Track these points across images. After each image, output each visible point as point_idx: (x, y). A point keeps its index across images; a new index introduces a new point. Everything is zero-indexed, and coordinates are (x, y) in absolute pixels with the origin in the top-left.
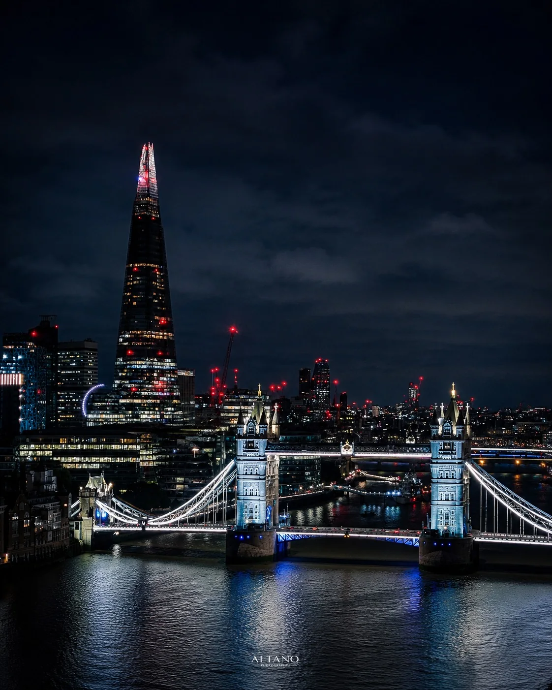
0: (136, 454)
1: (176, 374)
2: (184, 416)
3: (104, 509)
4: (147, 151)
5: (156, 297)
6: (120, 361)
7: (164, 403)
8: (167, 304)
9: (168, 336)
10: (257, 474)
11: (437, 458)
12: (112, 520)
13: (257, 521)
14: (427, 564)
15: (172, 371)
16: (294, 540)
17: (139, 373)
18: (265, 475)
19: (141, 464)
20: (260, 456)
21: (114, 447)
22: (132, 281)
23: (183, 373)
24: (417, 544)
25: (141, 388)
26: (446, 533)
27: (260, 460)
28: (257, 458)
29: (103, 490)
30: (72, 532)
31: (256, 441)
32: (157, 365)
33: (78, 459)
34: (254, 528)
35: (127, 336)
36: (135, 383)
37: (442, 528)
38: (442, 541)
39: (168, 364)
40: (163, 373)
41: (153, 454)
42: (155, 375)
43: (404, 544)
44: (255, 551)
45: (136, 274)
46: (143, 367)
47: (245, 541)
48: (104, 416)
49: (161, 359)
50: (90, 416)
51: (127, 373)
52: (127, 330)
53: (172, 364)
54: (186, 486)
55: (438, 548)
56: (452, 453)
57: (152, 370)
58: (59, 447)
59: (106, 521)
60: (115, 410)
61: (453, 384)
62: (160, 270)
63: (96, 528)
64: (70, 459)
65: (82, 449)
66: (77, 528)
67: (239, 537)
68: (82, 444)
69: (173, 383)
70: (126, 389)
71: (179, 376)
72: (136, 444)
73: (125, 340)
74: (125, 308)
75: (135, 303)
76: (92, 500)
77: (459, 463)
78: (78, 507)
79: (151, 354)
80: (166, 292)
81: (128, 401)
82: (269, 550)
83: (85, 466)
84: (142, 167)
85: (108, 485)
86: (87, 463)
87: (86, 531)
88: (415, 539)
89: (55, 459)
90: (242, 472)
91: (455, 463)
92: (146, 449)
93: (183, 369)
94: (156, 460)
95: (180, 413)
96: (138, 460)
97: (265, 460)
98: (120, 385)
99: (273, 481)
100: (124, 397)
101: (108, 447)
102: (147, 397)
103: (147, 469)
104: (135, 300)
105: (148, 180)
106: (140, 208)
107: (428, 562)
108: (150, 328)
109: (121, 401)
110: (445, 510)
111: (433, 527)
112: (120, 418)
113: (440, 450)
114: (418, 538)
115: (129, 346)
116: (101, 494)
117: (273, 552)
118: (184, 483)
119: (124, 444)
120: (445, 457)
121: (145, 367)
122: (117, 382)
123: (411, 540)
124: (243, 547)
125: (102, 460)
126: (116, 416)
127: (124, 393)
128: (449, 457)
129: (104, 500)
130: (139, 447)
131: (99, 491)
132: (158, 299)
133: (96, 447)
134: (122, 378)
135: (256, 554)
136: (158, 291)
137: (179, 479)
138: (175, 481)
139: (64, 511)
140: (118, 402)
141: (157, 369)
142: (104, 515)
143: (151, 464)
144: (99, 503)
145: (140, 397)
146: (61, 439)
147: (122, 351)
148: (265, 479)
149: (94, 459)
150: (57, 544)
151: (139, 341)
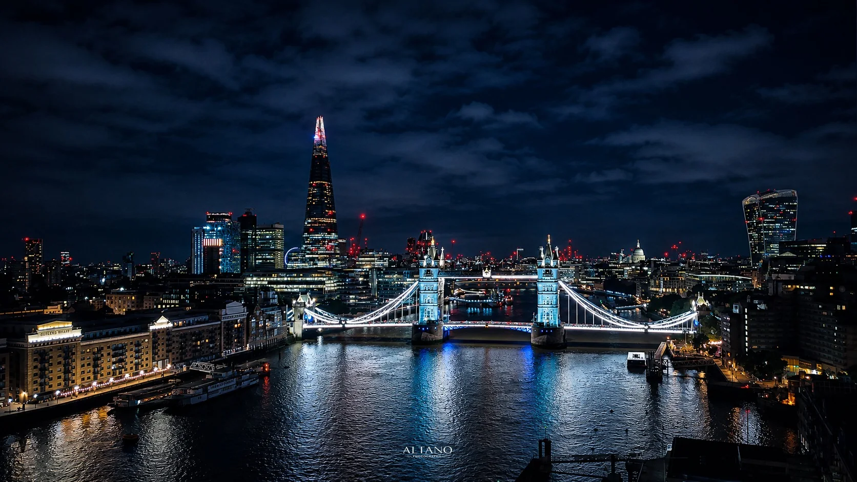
0: (323, 283)
1: (338, 241)
2: (341, 264)
3: (310, 314)
4: (320, 121)
5: (326, 200)
6: (306, 235)
7: (331, 257)
8: (333, 203)
9: (333, 221)
10: (432, 290)
11: (542, 279)
12: (316, 321)
13: (433, 319)
14: (537, 344)
15: (336, 240)
16: (453, 329)
17: (317, 241)
18: (437, 290)
19: (326, 289)
20: (434, 279)
21: (308, 279)
22: (312, 191)
23: (341, 241)
24: (530, 331)
25: (318, 248)
26: (548, 325)
27: (434, 281)
28: (433, 280)
29: (309, 303)
30: (288, 329)
31: (431, 269)
32: (327, 236)
33: (284, 286)
34: (431, 323)
35: (310, 221)
36: (315, 247)
37: (545, 321)
38: (546, 329)
39: (333, 236)
40: (330, 241)
41: (334, 283)
42: (326, 242)
43: (521, 331)
44: (431, 337)
45: (314, 187)
46: (319, 238)
47: (426, 331)
48: (297, 264)
49: (329, 233)
50: (288, 264)
51: (310, 241)
52: (310, 217)
53: (335, 236)
54: (357, 300)
55: (544, 333)
56: (551, 276)
57: (325, 239)
58: (272, 279)
59: (312, 322)
60: (303, 261)
61: (549, 236)
62: (328, 185)
63: (306, 326)
64: (279, 286)
65: (287, 280)
66: (292, 326)
67: (421, 329)
68: (287, 277)
69: (336, 246)
70: (309, 250)
71: (340, 242)
72: (323, 277)
73: (308, 223)
74: (308, 206)
75: (314, 203)
76: (302, 309)
77: (555, 282)
78: (291, 313)
79: (324, 231)
80: (332, 197)
81: (311, 256)
82: (440, 336)
83: (289, 290)
84: (317, 129)
85: (312, 299)
86: (291, 288)
87: (298, 328)
88: (528, 328)
89: (269, 286)
90: (422, 288)
91: (552, 282)
92: (329, 279)
93: (341, 239)
94: (336, 286)
95: (340, 262)
96: (325, 286)
97: (438, 281)
98: (306, 248)
99: (441, 294)
100: (308, 254)
101: (304, 279)
102: (321, 254)
103: (330, 291)
104: (314, 201)
105: (321, 137)
106: (317, 151)
107: (538, 342)
108: (323, 216)
109: (307, 256)
110: (546, 310)
111: (539, 321)
112: (307, 265)
113: (544, 274)
114: (530, 327)
115: (311, 227)
116: (308, 305)
117: (441, 337)
118: (355, 299)
119: (315, 277)
120: (546, 278)
121: (321, 237)
122: (304, 246)
123: (526, 329)
124: (424, 335)
125: (300, 286)
126: (304, 264)
127: (308, 252)
128: (549, 278)
129: (309, 308)
130: (325, 279)
131: (306, 303)
132: (327, 201)
133: (296, 279)
134: (307, 244)
135: (433, 339)
136: (327, 196)
137: (351, 297)
138: (349, 297)
139: (284, 317)
140: (305, 257)
141: (327, 239)
142: (310, 318)
143: (332, 289)
144: (306, 310)
145: (317, 254)
146: (273, 275)
147: (307, 230)
148: (437, 293)
149: (295, 286)
150: (280, 337)
151: (317, 224)
